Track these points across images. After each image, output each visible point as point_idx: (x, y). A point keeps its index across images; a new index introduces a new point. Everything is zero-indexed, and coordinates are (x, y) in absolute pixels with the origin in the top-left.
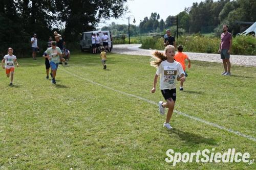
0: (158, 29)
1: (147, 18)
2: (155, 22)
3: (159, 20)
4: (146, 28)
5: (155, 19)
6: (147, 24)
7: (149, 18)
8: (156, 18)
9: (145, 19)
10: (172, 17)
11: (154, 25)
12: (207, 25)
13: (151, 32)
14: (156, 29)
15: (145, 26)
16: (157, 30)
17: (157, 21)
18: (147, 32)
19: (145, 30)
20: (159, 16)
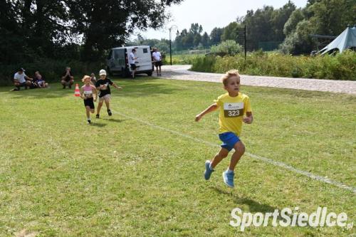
0: (200, 45)
1: (185, 30)
2: (196, 36)
3: (202, 34)
4: (184, 44)
5: (196, 32)
6: (185, 38)
7: (188, 31)
8: (198, 31)
9: (183, 31)
10: (219, 29)
11: (195, 40)
12: (267, 40)
13: (192, 49)
14: (197, 45)
15: (183, 41)
16: (199, 47)
17: (199, 35)
18: (186, 49)
19: (183, 46)
20: (201, 28)
